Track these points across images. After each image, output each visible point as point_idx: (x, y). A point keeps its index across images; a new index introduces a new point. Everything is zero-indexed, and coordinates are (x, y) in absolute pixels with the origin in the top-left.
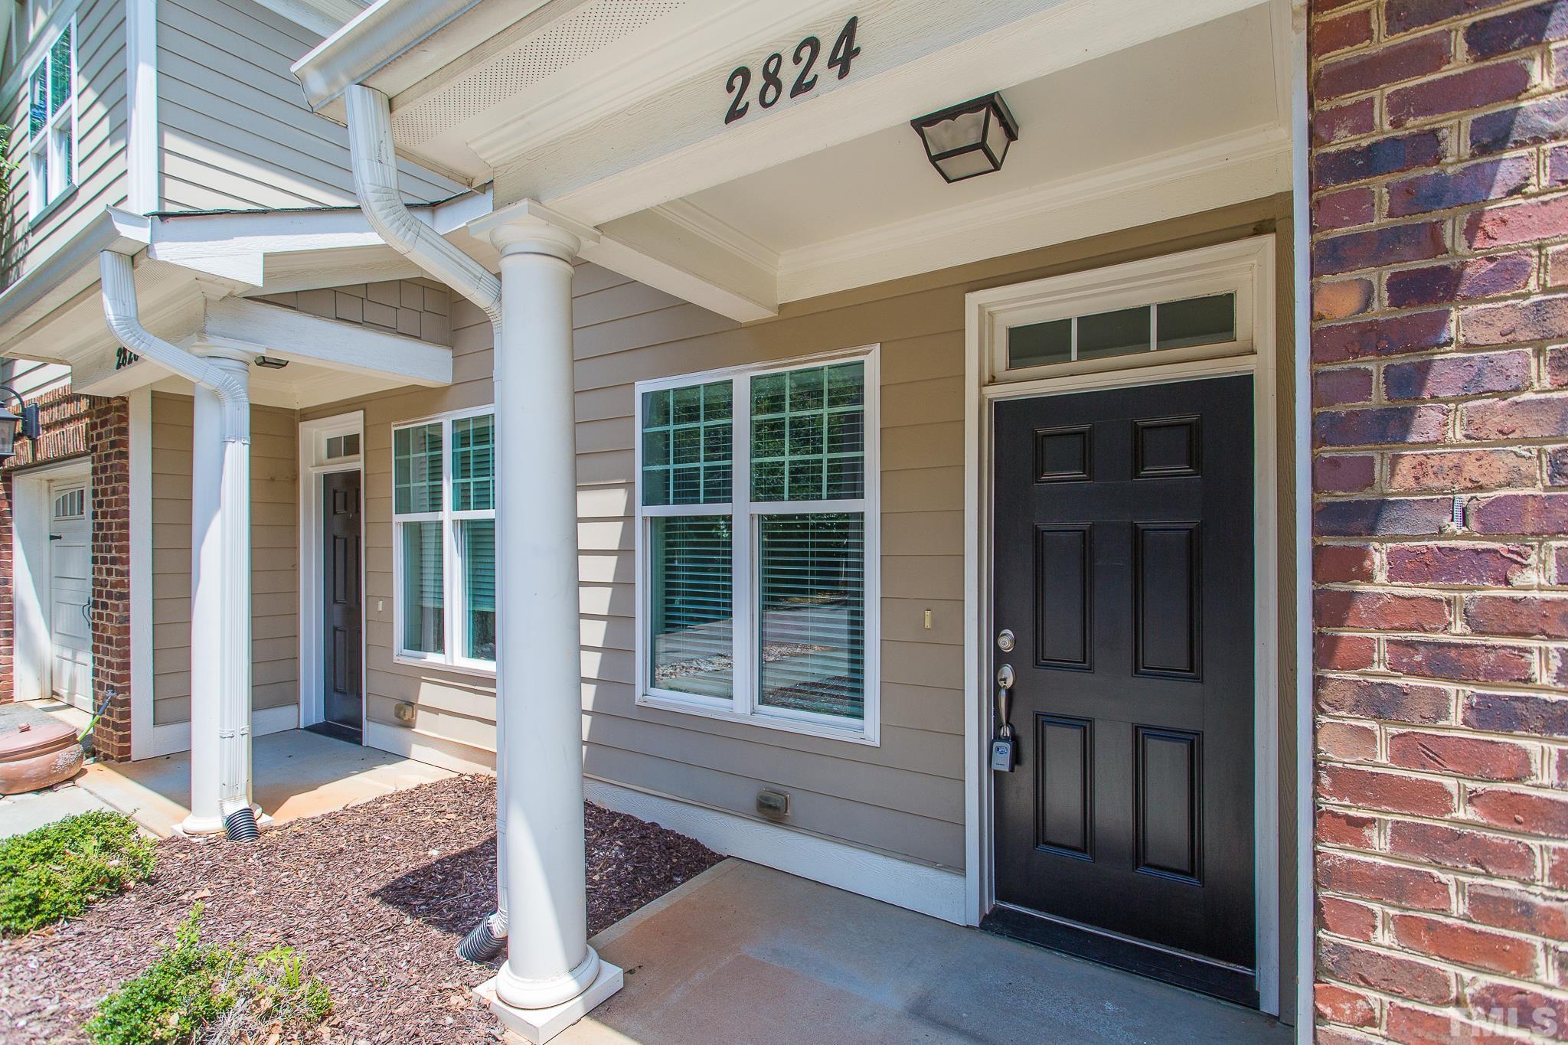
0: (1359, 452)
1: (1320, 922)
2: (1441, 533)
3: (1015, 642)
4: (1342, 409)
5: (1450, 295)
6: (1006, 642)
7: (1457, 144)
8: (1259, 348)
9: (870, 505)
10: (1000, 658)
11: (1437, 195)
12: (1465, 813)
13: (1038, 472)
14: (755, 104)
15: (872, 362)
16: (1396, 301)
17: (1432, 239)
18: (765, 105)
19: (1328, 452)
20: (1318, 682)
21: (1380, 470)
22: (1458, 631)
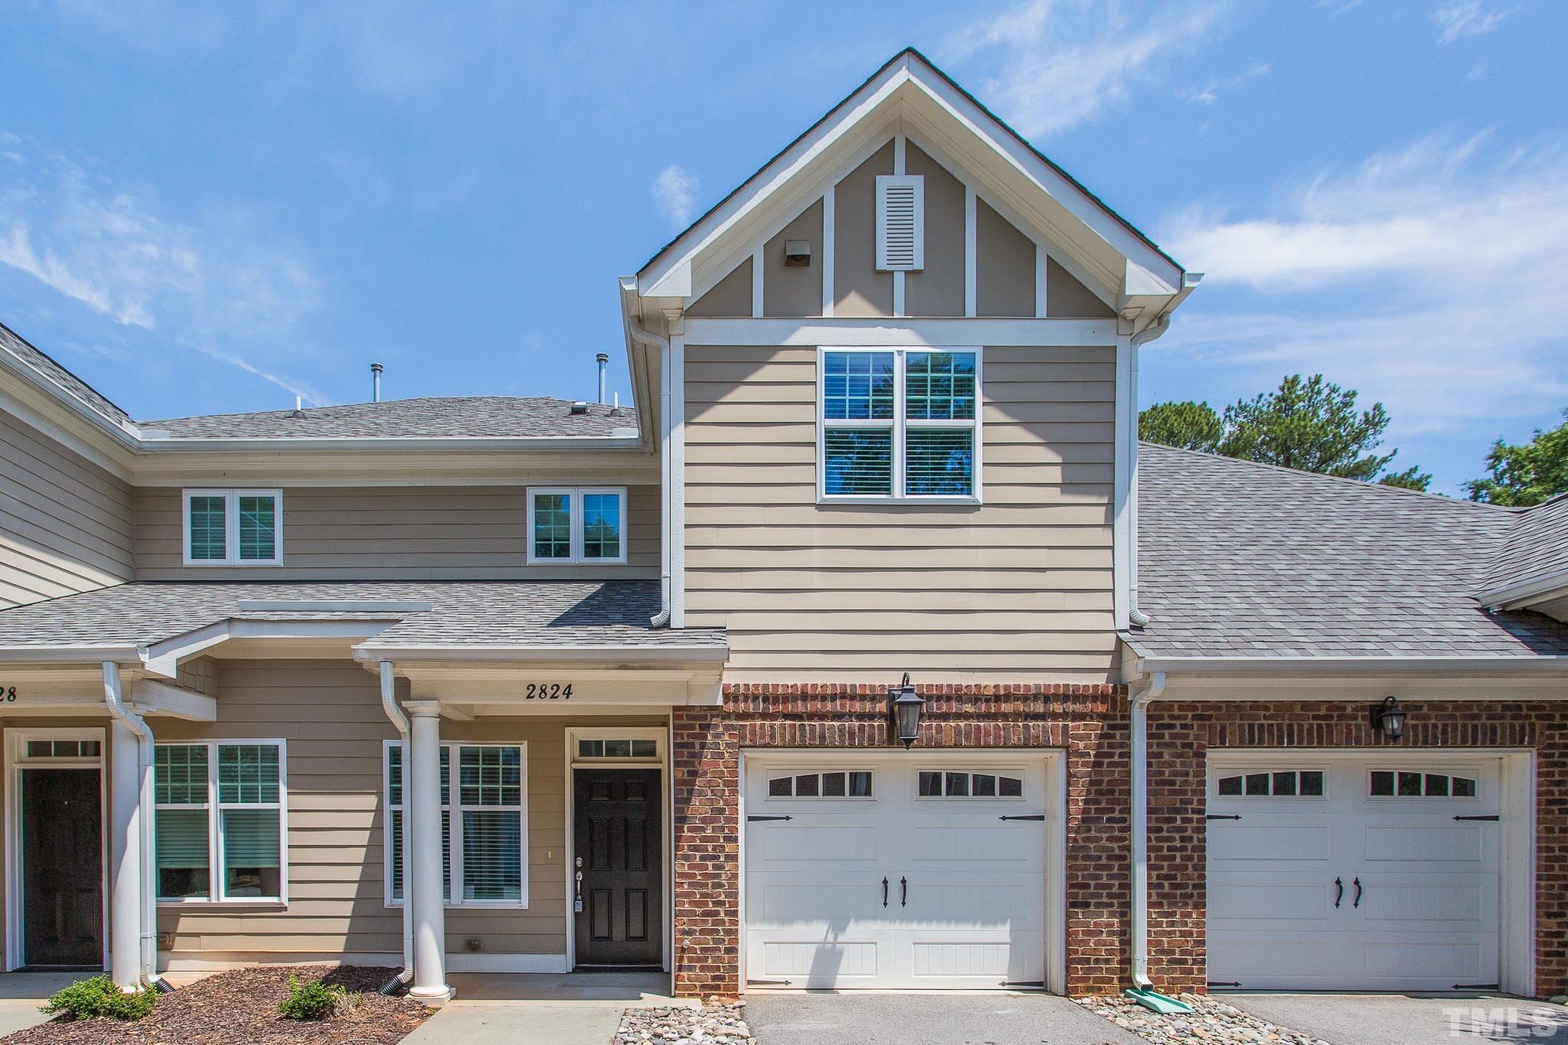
0: (682, 806)
1: (676, 906)
2: (695, 823)
3: (583, 864)
4: (679, 797)
5: (697, 776)
6: (579, 863)
7: (697, 746)
8: (663, 761)
9: (523, 808)
10: (576, 869)
11: (692, 755)
12: (699, 878)
13: (591, 796)
14: (537, 696)
15: (524, 748)
16: (688, 775)
17: (692, 764)
18: (540, 697)
19: (677, 805)
20: (676, 854)
21: (686, 810)
22: (698, 842)
